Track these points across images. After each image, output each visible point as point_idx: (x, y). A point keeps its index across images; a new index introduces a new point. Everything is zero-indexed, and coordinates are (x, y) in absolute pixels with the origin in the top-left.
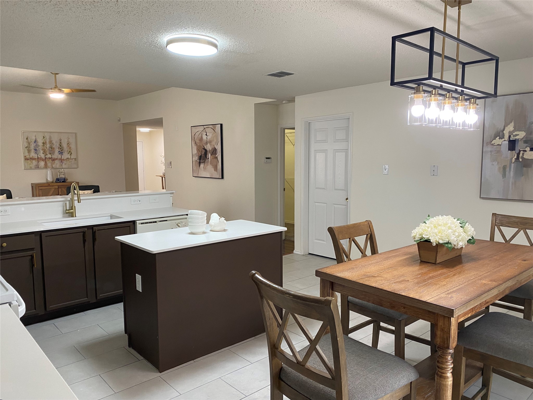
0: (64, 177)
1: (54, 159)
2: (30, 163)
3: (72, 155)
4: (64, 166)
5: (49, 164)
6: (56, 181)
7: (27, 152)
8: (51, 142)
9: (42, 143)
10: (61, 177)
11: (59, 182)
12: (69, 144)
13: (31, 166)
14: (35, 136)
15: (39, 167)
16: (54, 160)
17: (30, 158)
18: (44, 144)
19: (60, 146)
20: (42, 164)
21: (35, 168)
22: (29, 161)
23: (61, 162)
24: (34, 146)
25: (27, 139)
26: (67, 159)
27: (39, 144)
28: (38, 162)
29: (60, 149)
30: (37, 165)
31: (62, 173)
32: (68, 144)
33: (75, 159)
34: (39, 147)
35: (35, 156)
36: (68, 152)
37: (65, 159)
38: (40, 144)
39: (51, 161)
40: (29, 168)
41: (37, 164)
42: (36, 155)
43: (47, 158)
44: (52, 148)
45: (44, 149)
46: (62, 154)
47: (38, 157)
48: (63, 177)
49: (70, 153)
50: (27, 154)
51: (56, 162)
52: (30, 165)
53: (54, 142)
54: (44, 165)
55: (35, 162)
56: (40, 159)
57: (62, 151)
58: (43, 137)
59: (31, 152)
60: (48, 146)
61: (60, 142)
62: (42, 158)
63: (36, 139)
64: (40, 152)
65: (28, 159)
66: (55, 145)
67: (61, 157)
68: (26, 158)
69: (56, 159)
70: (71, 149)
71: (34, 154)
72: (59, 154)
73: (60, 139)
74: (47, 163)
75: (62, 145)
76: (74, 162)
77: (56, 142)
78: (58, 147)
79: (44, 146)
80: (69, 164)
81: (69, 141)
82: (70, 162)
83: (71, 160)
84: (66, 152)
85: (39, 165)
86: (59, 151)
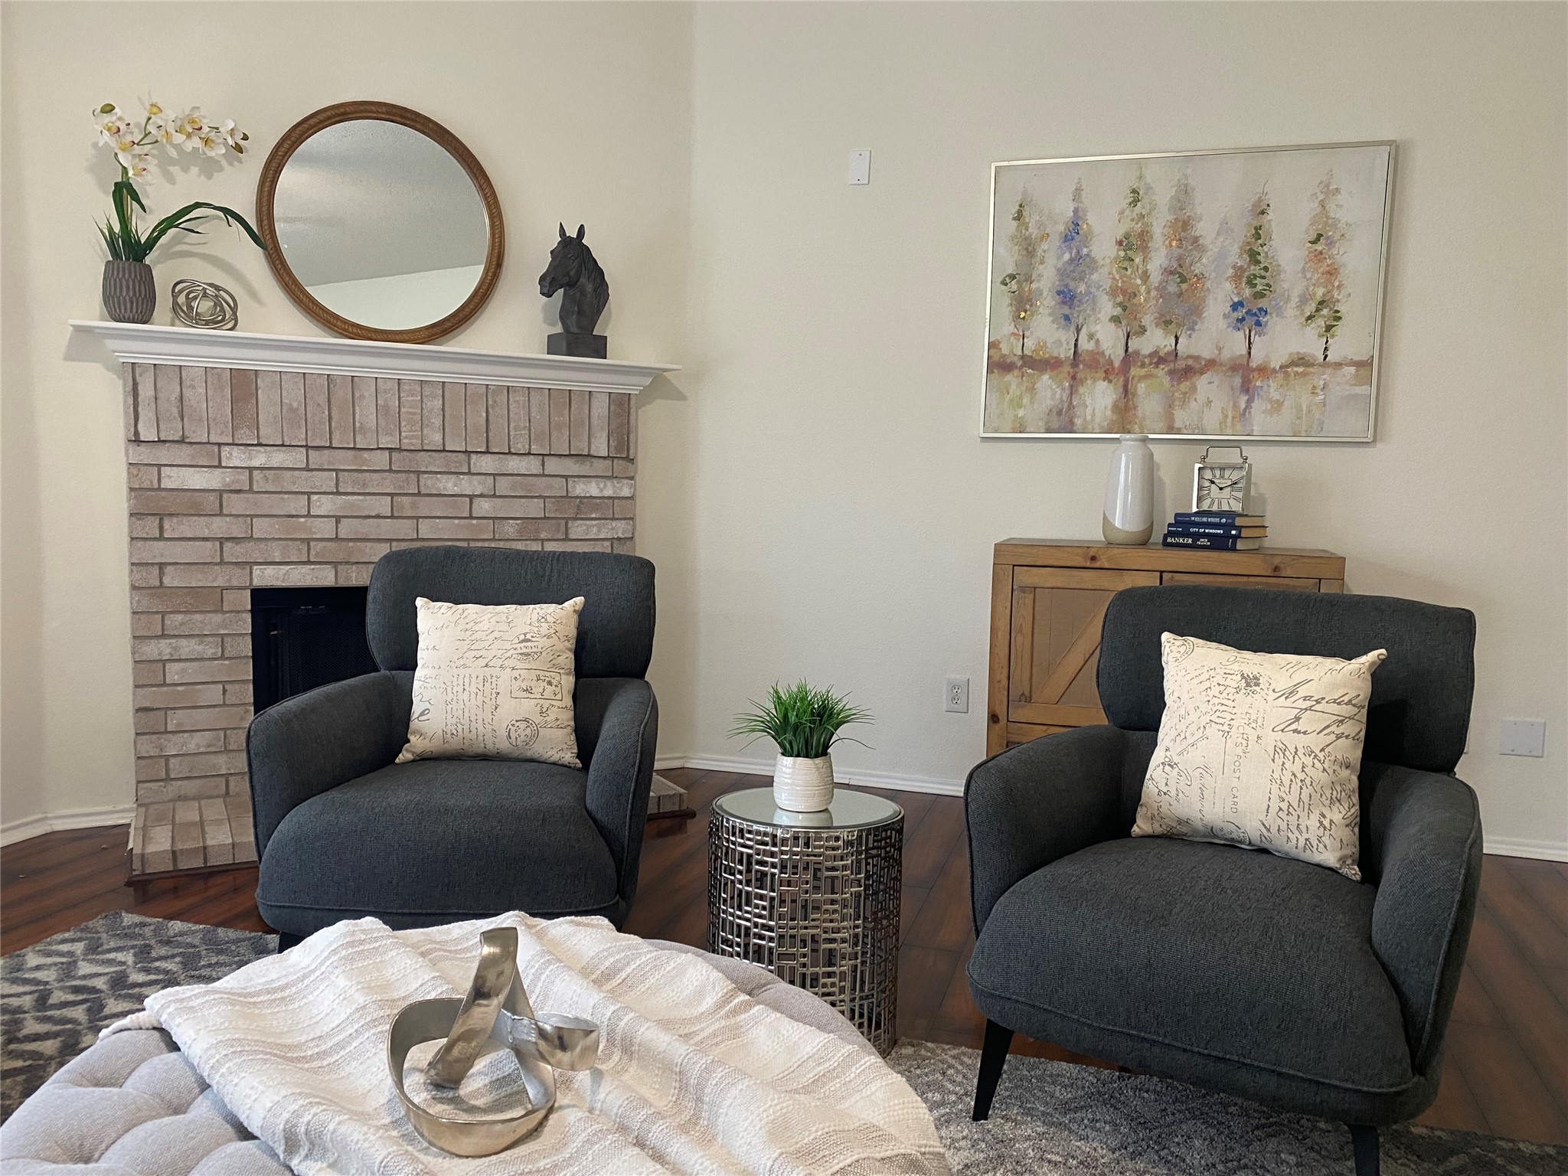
0: (1232, 507)
1: (1190, 362)
2: (1021, 397)
3: (1339, 330)
4: (1260, 423)
5: (1149, 402)
6: (1170, 534)
7: (1006, 311)
8: (1183, 228)
9: (1120, 243)
10: (1215, 508)
11: (1190, 541)
12: (1331, 244)
13: (1021, 413)
14: (1078, 191)
15: (1078, 422)
16: (1188, 371)
17: (1023, 357)
18: (1130, 247)
19: (1254, 256)
20: (1100, 397)
21: (1048, 431)
22: (1011, 378)
23: (1246, 388)
24: (1060, 265)
25: (1019, 217)
26: (1293, 364)
27: (1093, 254)
28: (1073, 390)
29: (1251, 283)
30: (1059, 413)
31: (1227, 473)
32: (1316, 241)
33: (1364, 365)
34: (1095, 277)
35: (1059, 343)
36: (1311, 308)
38: (1104, 248)
39: (1166, 381)
41: (1066, 405)
42: (1066, 337)
43: (1137, 353)
44: (1184, 280)
45: (1124, 292)
46: (1258, 324)
47: (1080, 351)
49: (1325, 312)
50: (1006, 328)
51: (1206, 386)
52: (1020, 406)
53: (1205, 229)
54: (1109, 413)
55: (1049, 389)
56: (1090, 367)
57: (1263, 303)
58: (1134, 191)
59: (1032, 315)
60: (1158, 261)
61: (1258, 228)
62: (1107, 353)
63: (1081, 214)
64: (1093, 309)
65: (1009, 361)
66: (1209, 253)
67: (1250, 348)
68: (996, 358)
69: (1203, 363)
70: (1337, 284)
71: (1055, 326)
72: (1234, 328)
73: (1260, 200)
74: (1134, 395)
75: (1266, 253)
76: (1348, 387)
77: (1224, 228)
78: (1234, 267)
79: (1132, 266)
80: (1308, 407)
81: (1332, 214)
82: (1318, 391)
83: (1328, 371)
84: (1290, 311)
85: (1078, 411)
86: (1236, 300)
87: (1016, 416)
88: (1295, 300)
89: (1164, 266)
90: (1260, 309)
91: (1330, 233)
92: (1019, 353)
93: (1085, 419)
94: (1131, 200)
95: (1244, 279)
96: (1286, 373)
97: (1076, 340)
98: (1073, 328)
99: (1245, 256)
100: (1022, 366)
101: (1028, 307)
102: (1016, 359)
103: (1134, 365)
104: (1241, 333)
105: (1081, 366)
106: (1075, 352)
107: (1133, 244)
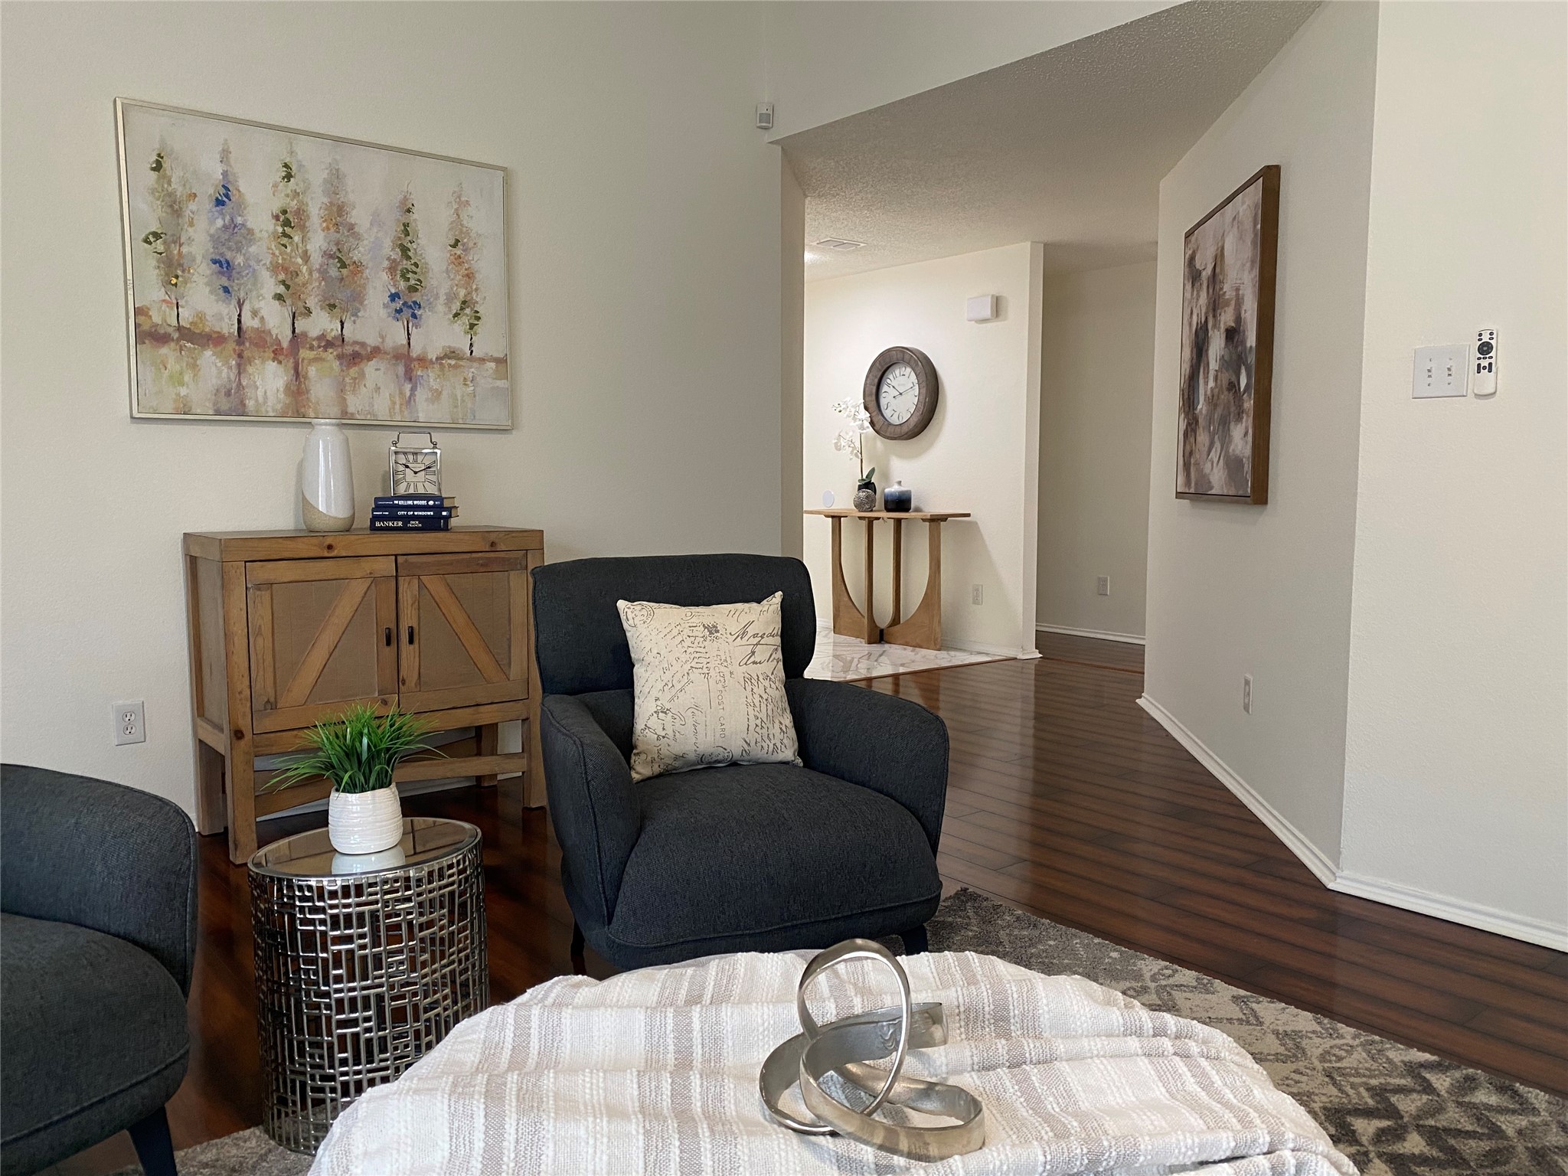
0: (432, 490)
1: (357, 348)
2: (181, 374)
3: (480, 329)
4: (425, 411)
5: (321, 385)
6: (375, 519)
7: (152, 273)
8: (337, 215)
9: (277, 218)
10: (411, 491)
11: (400, 524)
12: (465, 250)
13: (183, 391)
14: (225, 156)
15: (250, 404)
16: (355, 357)
17: (179, 328)
18: (287, 223)
19: (405, 250)
20: (270, 378)
21: (218, 413)
22: (167, 351)
23: (409, 376)
24: (212, 231)
25: (158, 167)
26: (446, 356)
27: (249, 225)
28: (240, 370)
29: (404, 275)
30: (228, 394)
31: (420, 458)
32: (454, 246)
33: (501, 361)
34: (253, 249)
35: (218, 316)
36: (456, 306)
37: (432, 355)
38: (260, 219)
39: (336, 364)
40: (169, 406)
41: (234, 385)
42: (228, 311)
43: (304, 335)
44: (344, 265)
45: (285, 269)
46: (414, 316)
47: (244, 327)
48: (421, 491)
49: (468, 311)
50: (154, 294)
51: (374, 372)
52: (182, 384)
53: (359, 217)
54: (282, 396)
55: (213, 367)
56: (257, 345)
57: (416, 297)
58: (286, 166)
59: (186, 283)
60: (317, 242)
61: (406, 225)
62: (274, 332)
63: (231, 178)
64: (255, 284)
65: (162, 331)
66: (365, 242)
67: (409, 339)
68: (146, 327)
69: (369, 349)
70: (474, 287)
71: (213, 297)
72: (394, 318)
73: (405, 199)
74: (306, 377)
75: (415, 250)
76: (490, 380)
77: (376, 220)
78: (388, 259)
79: (291, 243)
80: (463, 396)
81: (465, 222)
82: (468, 383)
83: (475, 364)
84: (441, 308)
85: (249, 392)
86: (393, 291)
87: (178, 395)
88: (442, 298)
89: (324, 248)
90: (415, 303)
91: (465, 240)
92: (175, 323)
93: (257, 401)
94: (284, 174)
95: (399, 272)
96: (441, 364)
97: (239, 315)
98: (234, 302)
99: (398, 250)
100: (178, 340)
101: (179, 273)
102: (170, 330)
103: (303, 348)
104: (400, 323)
105: (247, 344)
106: (239, 328)
107: (288, 221)
